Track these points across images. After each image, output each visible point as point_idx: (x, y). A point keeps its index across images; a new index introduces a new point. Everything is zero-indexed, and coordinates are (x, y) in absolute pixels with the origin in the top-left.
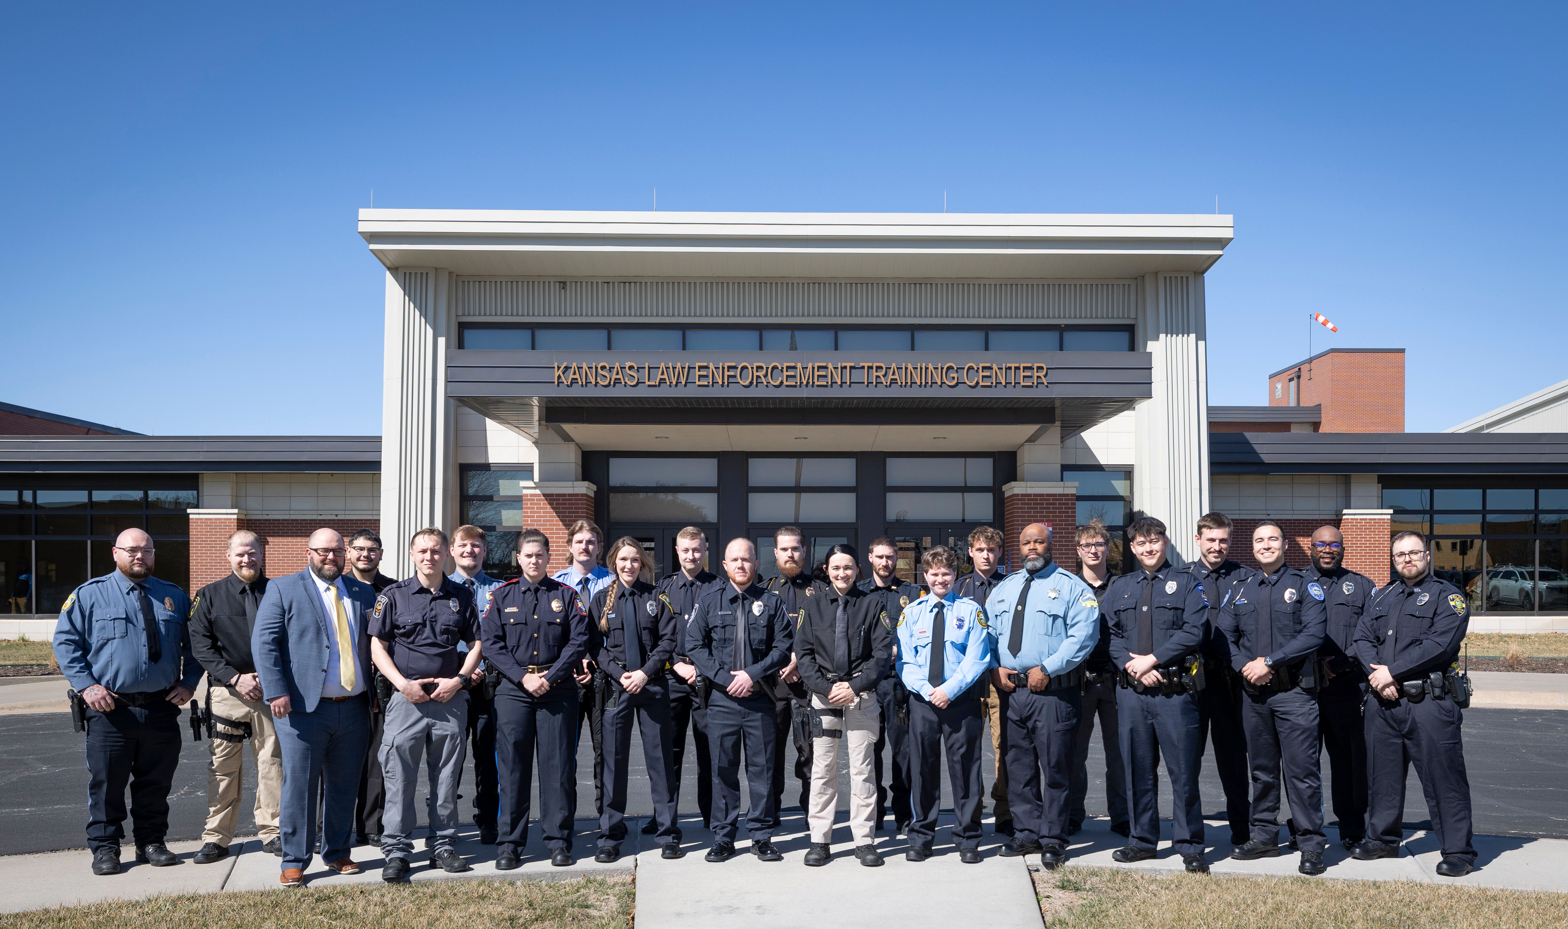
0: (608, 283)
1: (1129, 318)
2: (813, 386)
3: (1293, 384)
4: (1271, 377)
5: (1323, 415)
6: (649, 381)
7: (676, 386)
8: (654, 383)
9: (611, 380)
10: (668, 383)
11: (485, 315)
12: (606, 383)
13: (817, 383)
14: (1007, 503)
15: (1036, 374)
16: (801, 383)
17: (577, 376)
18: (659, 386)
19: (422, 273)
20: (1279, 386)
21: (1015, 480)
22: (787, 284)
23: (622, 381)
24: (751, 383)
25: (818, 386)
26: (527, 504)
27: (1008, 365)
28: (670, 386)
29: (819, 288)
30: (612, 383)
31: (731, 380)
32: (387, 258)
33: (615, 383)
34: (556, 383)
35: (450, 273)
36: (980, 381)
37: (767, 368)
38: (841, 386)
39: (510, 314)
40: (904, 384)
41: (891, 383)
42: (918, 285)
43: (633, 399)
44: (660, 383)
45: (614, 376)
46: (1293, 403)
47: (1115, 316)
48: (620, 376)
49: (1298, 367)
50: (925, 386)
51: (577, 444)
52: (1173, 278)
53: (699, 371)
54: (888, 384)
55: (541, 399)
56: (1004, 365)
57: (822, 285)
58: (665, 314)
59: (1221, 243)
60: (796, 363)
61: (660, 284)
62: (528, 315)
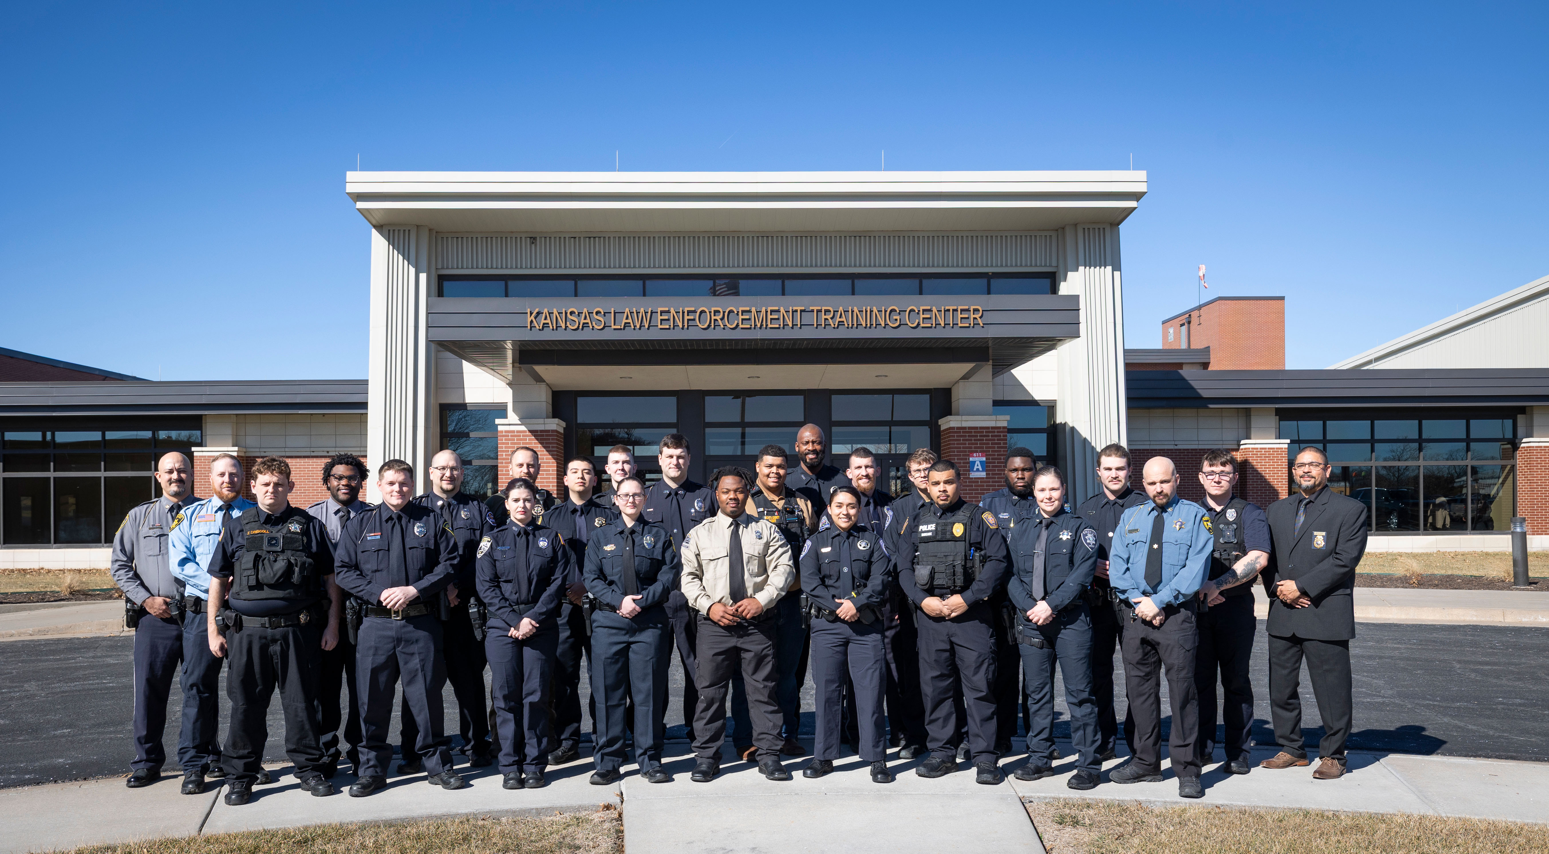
0: (575, 238)
1: (1050, 266)
2: (766, 328)
3: (1184, 328)
4: (1164, 322)
5: (1211, 356)
6: (614, 325)
7: (640, 329)
8: (619, 327)
9: (579, 324)
10: (633, 327)
11: (462, 268)
12: (576, 327)
13: (770, 326)
14: (943, 435)
15: (972, 316)
16: (755, 325)
17: (548, 321)
18: (624, 329)
19: (404, 230)
20: (1171, 331)
21: (951, 414)
22: (738, 237)
23: (590, 325)
24: (709, 326)
25: (771, 328)
26: (502, 440)
27: (947, 308)
28: (634, 329)
29: (768, 240)
30: (581, 327)
31: (691, 323)
32: (374, 218)
33: (583, 327)
34: (529, 328)
35: (430, 230)
36: (921, 323)
37: (724, 312)
38: (792, 328)
39: (485, 267)
40: (850, 326)
41: (838, 325)
42: (858, 238)
43: (600, 342)
44: (625, 327)
45: (583, 321)
46: (1184, 346)
47: (1038, 264)
48: (588, 321)
49: (1189, 313)
50: (870, 327)
51: (547, 384)
52: (1091, 229)
53: (661, 315)
54: (836, 326)
55: (514, 343)
56: (943, 308)
57: (770, 238)
58: (627, 266)
59: (1137, 196)
60: (751, 307)
61: (622, 238)
62: (502, 268)
